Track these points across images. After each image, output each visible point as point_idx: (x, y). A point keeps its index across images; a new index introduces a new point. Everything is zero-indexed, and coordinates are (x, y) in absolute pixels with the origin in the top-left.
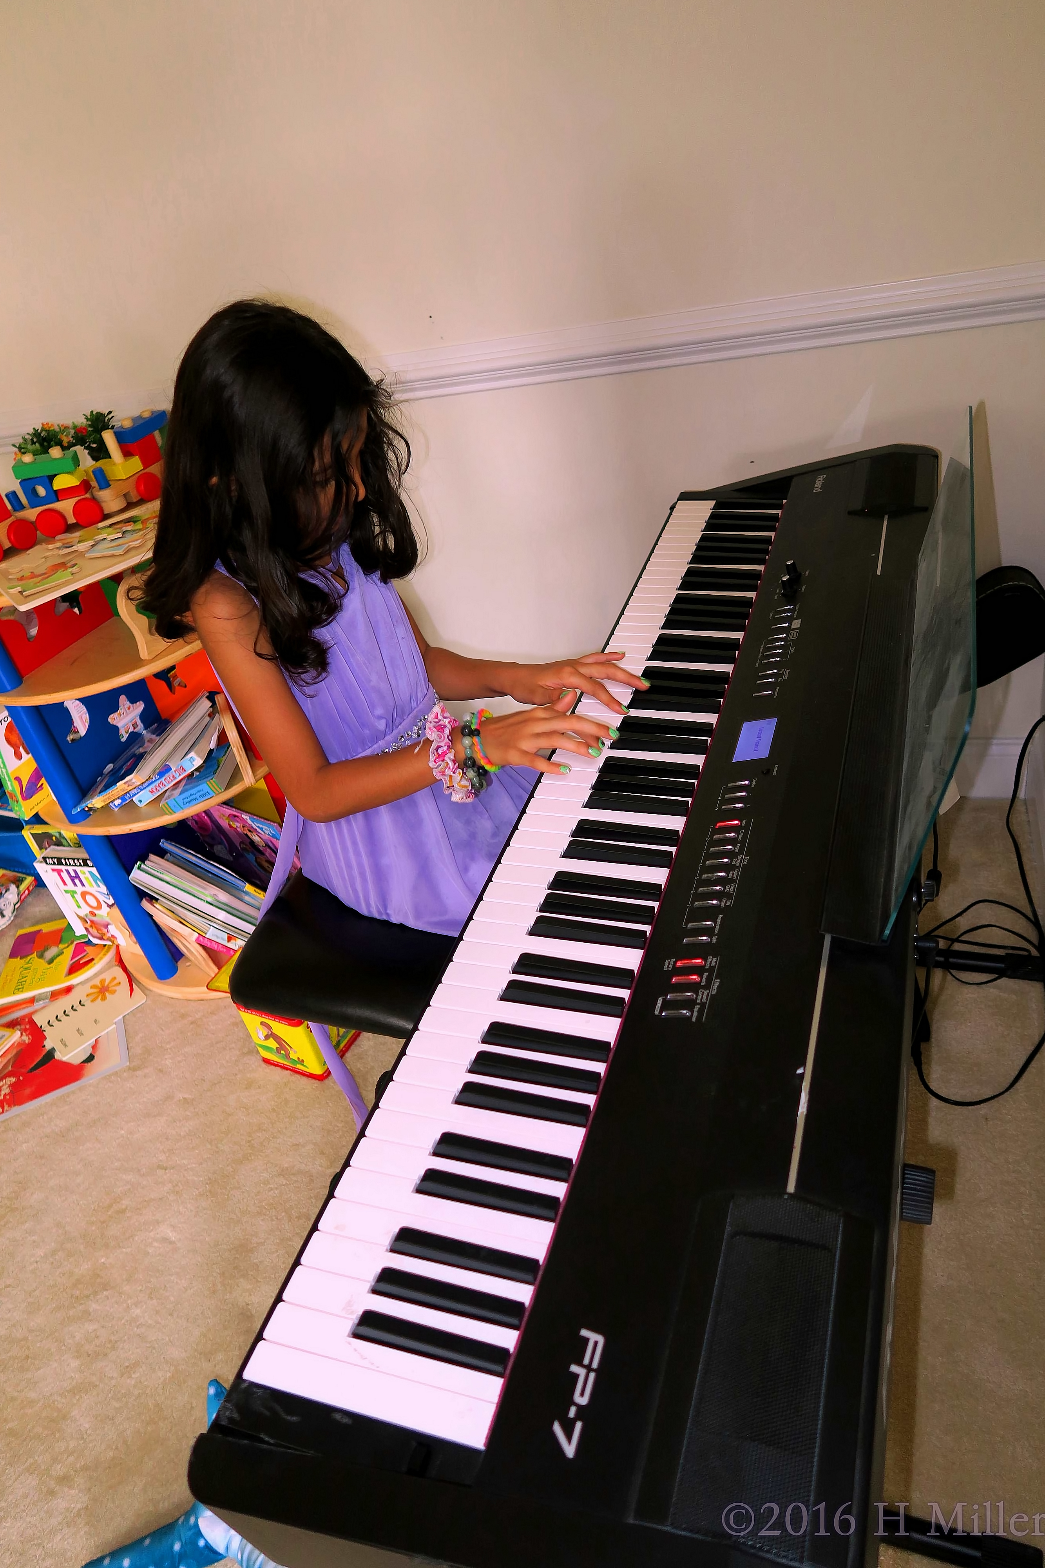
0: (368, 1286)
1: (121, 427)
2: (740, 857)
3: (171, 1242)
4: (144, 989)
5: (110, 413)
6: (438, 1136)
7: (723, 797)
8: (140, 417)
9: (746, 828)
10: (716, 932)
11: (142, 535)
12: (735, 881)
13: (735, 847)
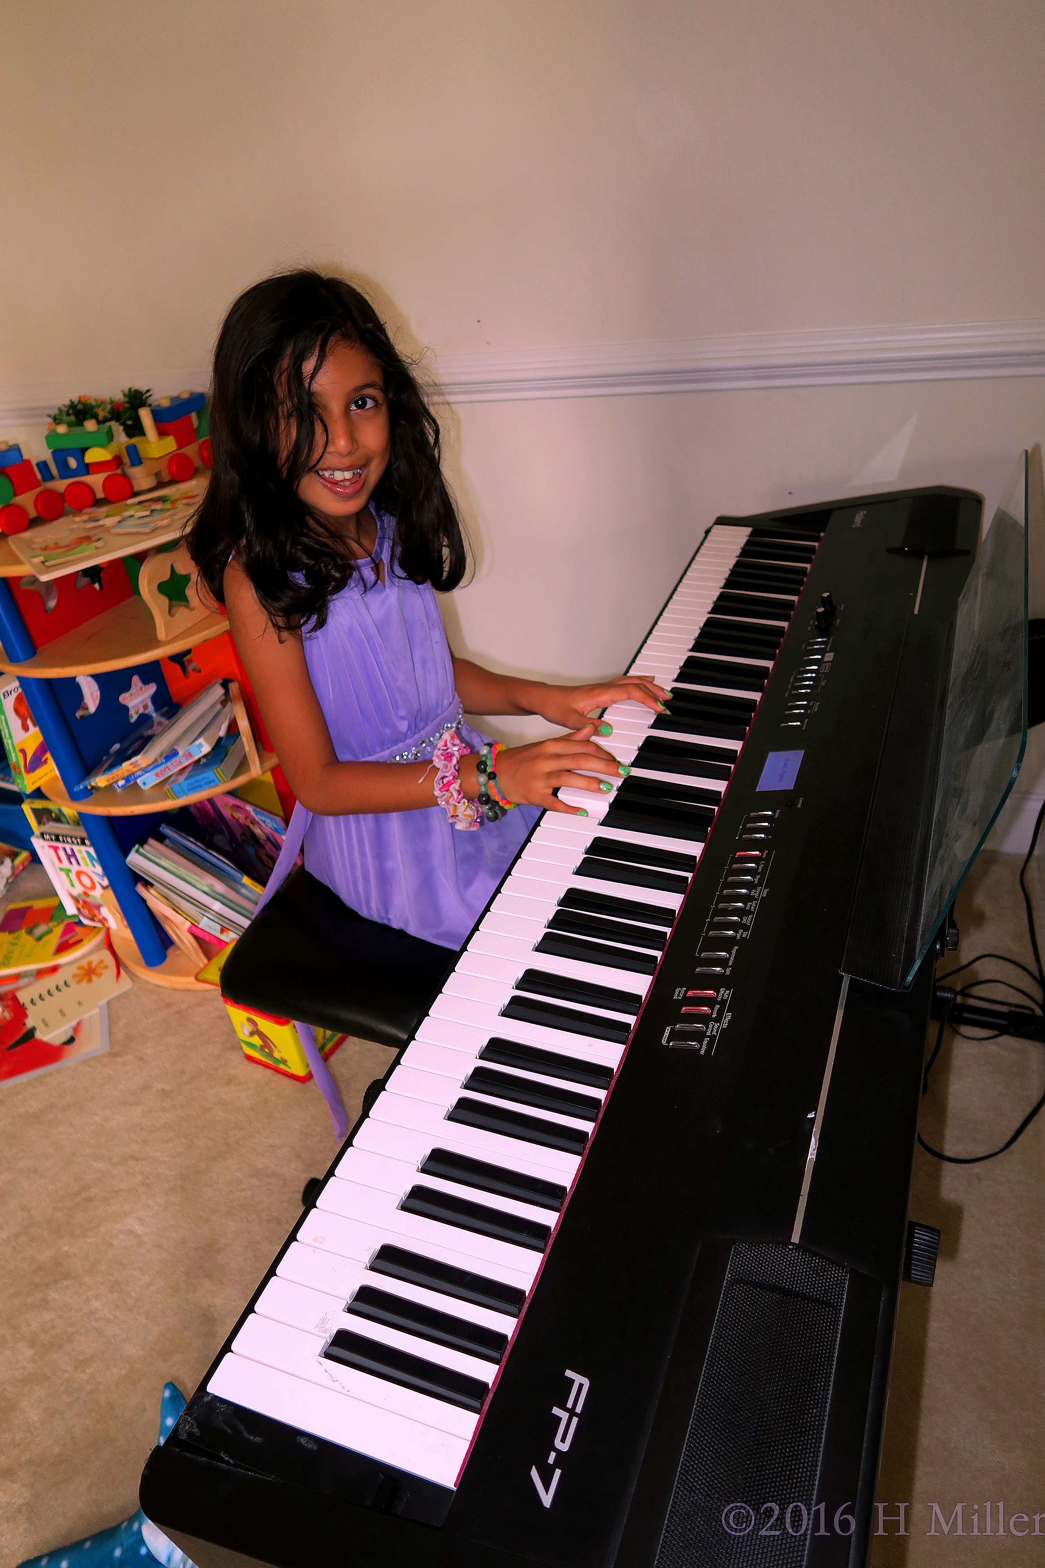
0: (343, 1304)
1: (159, 405)
2: (759, 888)
3: (138, 1236)
4: (131, 975)
5: (148, 391)
6: (428, 1152)
7: (744, 826)
8: (178, 398)
9: (767, 859)
10: (730, 964)
11: (170, 515)
12: (753, 913)
13: (754, 877)
